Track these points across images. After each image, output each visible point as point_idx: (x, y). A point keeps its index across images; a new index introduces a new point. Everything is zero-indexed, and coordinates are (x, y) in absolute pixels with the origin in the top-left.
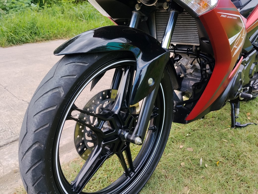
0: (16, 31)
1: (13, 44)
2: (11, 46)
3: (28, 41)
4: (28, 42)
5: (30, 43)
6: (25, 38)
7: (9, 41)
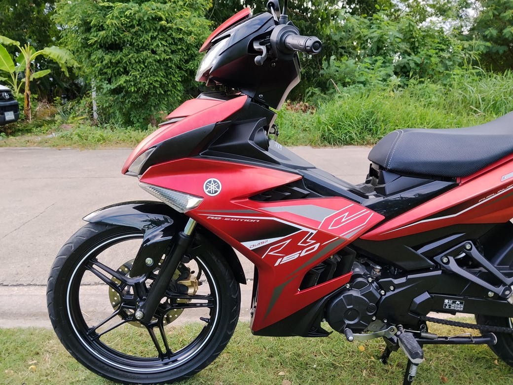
0: (340, 124)
1: (329, 143)
2: (325, 146)
3: (352, 142)
4: (351, 144)
5: (355, 145)
6: (350, 137)
7: (324, 138)
